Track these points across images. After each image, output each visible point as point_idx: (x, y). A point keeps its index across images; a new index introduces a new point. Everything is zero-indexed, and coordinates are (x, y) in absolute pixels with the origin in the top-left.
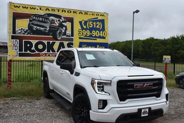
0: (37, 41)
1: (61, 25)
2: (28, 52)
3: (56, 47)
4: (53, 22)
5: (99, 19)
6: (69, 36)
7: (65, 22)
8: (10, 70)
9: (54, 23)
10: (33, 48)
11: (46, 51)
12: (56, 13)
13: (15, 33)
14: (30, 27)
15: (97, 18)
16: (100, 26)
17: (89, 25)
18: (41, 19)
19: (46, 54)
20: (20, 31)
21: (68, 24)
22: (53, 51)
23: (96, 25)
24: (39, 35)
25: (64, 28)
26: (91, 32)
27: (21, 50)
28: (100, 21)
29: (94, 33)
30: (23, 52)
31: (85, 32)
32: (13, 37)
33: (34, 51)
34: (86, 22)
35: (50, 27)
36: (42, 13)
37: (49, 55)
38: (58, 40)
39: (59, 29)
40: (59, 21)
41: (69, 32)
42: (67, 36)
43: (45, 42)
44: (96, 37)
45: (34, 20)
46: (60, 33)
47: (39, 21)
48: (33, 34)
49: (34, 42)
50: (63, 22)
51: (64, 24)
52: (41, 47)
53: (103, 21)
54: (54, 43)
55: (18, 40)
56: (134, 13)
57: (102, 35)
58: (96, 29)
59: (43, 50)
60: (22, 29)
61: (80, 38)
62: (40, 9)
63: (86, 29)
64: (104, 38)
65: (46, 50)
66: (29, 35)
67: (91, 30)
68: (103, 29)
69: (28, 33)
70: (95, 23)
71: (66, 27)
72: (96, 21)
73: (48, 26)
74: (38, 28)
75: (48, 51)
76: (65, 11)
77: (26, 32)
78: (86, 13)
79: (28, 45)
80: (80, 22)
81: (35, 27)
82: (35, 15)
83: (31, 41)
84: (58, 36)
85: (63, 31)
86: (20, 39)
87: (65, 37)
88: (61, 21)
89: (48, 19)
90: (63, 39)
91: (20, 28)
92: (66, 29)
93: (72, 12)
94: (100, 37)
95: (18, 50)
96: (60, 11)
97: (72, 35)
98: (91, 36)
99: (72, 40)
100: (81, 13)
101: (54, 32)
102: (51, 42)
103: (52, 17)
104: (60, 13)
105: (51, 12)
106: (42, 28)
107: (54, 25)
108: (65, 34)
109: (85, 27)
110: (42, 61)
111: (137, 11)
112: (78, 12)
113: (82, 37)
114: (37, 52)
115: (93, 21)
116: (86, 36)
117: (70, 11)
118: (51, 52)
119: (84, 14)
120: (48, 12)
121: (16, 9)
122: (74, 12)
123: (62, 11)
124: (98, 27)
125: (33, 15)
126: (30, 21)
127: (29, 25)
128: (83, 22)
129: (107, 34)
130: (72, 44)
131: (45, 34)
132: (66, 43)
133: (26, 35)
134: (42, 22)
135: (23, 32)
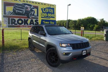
0: (18, 19)
2: (13, 25)
3: (29, 22)
6: (36, 16)
7: (34, 8)
8: (3, 35)
9: (28, 9)
10: (16, 23)
12: (29, 3)
13: (5, 14)
14: (14, 11)
15: (50, 7)
16: (52, 11)
17: (46, 11)
18: (20, 6)
19: (23, 26)
20: (8, 13)
21: (35, 10)
22: (27, 24)
23: (50, 11)
24: (19, 15)
25: (33, 12)
26: (47, 14)
27: (9, 23)
29: (49, 15)
30: (11, 25)
33: (16, 24)
34: (45, 9)
35: (25, 11)
36: (21, 3)
37: (25, 27)
38: (30, 18)
39: (30, 12)
40: (30, 8)
41: (36, 14)
42: (35, 16)
43: (23, 19)
44: (50, 17)
45: (16, 7)
46: (31, 14)
47: (19, 7)
48: (16, 15)
49: (17, 19)
51: (33, 9)
52: (20, 22)
53: (53, 9)
55: (7, 18)
56: (68, 5)
57: (53, 16)
60: (9, 12)
61: (42, 17)
63: (45, 13)
64: (54, 18)
65: (23, 23)
66: (13, 15)
67: (47, 13)
68: (54, 13)
70: (49, 10)
71: (34, 11)
72: (50, 9)
73: (24, 10)
74: (19, 11)
75: (25, 24)
76: (34, 3)
77: (12, 13)
78: (45, 4)
79: (13, 21)
81: (17, 11)
82: (17, 4)
83: (15, 18)
84: (30, 16)
85: (33, 14)
86: (9, 17)
87: (33, 16)
88: (31, 8)
89: (24, 7)
90: (32, 18)
91: (8, 11)
93: (37, 3)
94: (52, 17)
95: (7, 24)
97: (38, 16)
98: (47, 16)
99: (38, 18)
100: (42, 4)
101: (27, 14)
102: (26, 19)
103: (26, 6)
104: (31, 4)
105: (26, 3)
106: (21, 12)
107: (28, 10)
108: (33, 15)
109: (44, 11)
110: (21, 30)
111: (70, 5)
112: (40, 4)
113: (43, 17)
114: (18, 25)
115: (49, 9)
116: (45, 16)
117: (36, 3)
118: (26, 25)
119: (43, 4)
120: (24, 3)
122: (38, 3)
123: (32, 3)
124: (51, 12)
125: (15, 4)
126: (14, 7)
127: (13, 9)
128: (43, 9)
129: (55, 16)
130: (38, 20)
131: (23, 15)
132: (34, 20)
133: (12, 15)
134: (21, 8)
135: (10, 13)
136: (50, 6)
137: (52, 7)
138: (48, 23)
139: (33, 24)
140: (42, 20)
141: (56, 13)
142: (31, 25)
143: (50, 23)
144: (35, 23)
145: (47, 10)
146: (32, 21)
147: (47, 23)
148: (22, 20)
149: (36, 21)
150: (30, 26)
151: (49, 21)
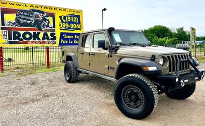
0: (24, 32)
1: (44, 19)
2: (17, 40)
3: (41, 36)
4: (37, 16)
5: (75, 15)
6: (52, 28)
7: (48, 16)
8: (1, 55)
10: (21, 37)
11: (32, 40)
12: (39, 9)
13: (4, 25)
14: (17, 21)
16: (76, 20)
17: (67, 19)
18: (26, 14)
19: (32, 42)
20: (8, 24)
21: (50, 19)
22: (39, 39)
23: (74, 19)
24: (26, 27)
26: (69, 25)
27: (10, 38)
28: (76, 16)
29: (72, 26)
30: (13, 40)
31: (65, 25)
32: (2, 29)
33: (22, 40)
34: (65, 17)
35: (35, 21)
36: (27, 9)
37: (35, 43)
38: (42, 31)
39: (42, 23)
40: (42, 15)
41: (51, 24)
42: (50, 27)
43: (32, 32)
44: (73, 28)
45: (20, 14)
46: (44, 25)
47: (25, 15)
48: (21, 26)
49: (22, 33)
50: (46, 16)
51: (46, 18)
52: (28, 36)
53: (78, 17)
54: (39, 33)
55: (7, 31)
56: (102, 10)
57: (78, 27)
58: (73, 23)
59: (30, 38)
60: (10, 22)
61: (61, 29)
62: (26, 6)
63: (66, 23)
64: (80, 29)
65: (33, 38)
66: (17, 27)
67: (69, 23)
68: (79, 23)
69: (16, 26)
70: (72, 18)
71: (48, 20)
72: (73, 16)
73: (33, 19)
74: (25, 21)
75: (35, 39)
76: (47, 8)
77: (14, 24)
78: (65, 10)
79: (17, 35)
80: (60, 17)
81: (22, 20)
82: (22, 11)
83: (19, 31)
84: (42, 27)
85: (46, 24)
86: (9, 30)
87: (48, 28)
88: (44, 15)
89: (33, 14)
90: (46, 30)
91: (8, 21)
92: (49, 22)
93: (53, 9)
94: (77, 29)
95: (8, 39)
96: (43, 8)
97: (54, 27)
98: (69, 28)
99: (54, 31)
100: (60, 9)
101: (38, 24)
102: (37, 32)
103: (36, 13)
104: (43, 9)
105: (35, 8)
106: (28, 22)
107: (38, 19)
108: (48, 26)
109: (64, 21)
111: (105, 10)
112: (58, 9)
113: (62, 28)
114: (25, 40)
115: (71, 16)
116: (65, 28)
117: (51, 8)
118: (37, 40)
119: (63, 10)
120: (32, 8)
121: (4, 5)
122: (54, 9)
123: (45, 8)
124: (75, 21)
125: (19, 10)
126: (17, 15)
127: (16, 18)
128: (63, 17)
129: (82, 27)
130: (55, 34)
131: (31, 26)
132: (49, 33)
133: (14, 27)
134: (27, 16)
135: (11, 24)
136: (73, 13)
137: (76, 14)
138: (72, 37)
139: (49, 39)
140: (62, 34)
141: (82, 22)
142: (45, 40)
143: (74, 37)
144: (50, 37)
145: (69, 19)
146: (45, 34)
147: (69, 37)
148: (30, 34)
149: (51, 35)
150: (43, 43)
151: (73, 34)
